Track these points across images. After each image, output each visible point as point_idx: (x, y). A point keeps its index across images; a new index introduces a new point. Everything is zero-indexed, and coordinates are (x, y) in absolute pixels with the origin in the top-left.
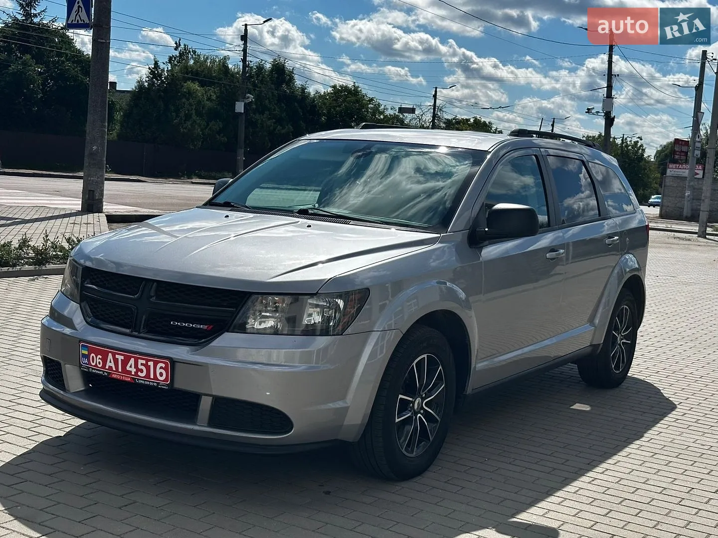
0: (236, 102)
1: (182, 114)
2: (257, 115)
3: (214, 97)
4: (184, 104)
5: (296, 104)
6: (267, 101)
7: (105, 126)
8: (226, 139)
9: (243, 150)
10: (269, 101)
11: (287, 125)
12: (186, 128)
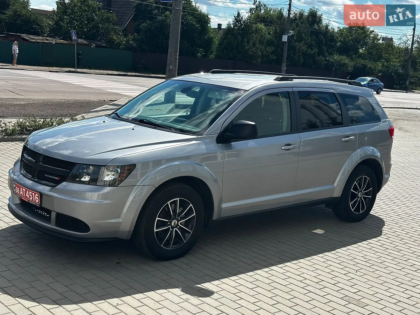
0: (283, 36)
1: (251, 44)
2: (297, 43)
3: (272, 33)
4: (253, 37)
5: (322, 36)
6: (303, 35)
7: (177, 55)
8: (276, 58)
9: (285, 64)
10: (305, 34)
11: (315, 49)
12: (252, 52)
